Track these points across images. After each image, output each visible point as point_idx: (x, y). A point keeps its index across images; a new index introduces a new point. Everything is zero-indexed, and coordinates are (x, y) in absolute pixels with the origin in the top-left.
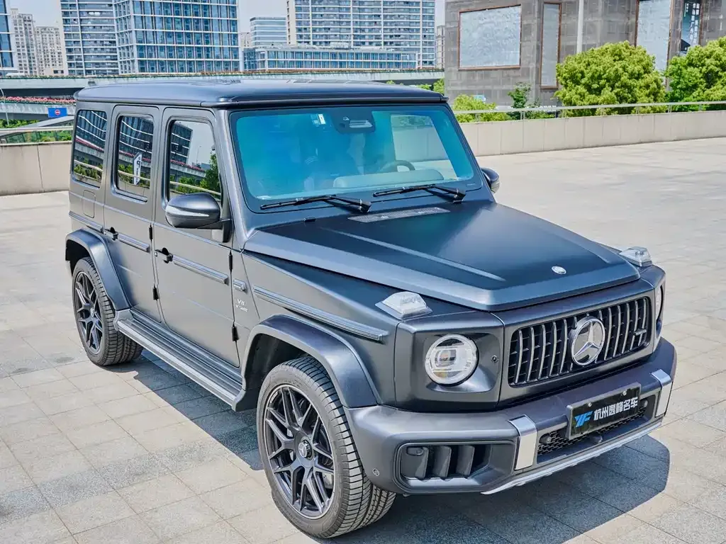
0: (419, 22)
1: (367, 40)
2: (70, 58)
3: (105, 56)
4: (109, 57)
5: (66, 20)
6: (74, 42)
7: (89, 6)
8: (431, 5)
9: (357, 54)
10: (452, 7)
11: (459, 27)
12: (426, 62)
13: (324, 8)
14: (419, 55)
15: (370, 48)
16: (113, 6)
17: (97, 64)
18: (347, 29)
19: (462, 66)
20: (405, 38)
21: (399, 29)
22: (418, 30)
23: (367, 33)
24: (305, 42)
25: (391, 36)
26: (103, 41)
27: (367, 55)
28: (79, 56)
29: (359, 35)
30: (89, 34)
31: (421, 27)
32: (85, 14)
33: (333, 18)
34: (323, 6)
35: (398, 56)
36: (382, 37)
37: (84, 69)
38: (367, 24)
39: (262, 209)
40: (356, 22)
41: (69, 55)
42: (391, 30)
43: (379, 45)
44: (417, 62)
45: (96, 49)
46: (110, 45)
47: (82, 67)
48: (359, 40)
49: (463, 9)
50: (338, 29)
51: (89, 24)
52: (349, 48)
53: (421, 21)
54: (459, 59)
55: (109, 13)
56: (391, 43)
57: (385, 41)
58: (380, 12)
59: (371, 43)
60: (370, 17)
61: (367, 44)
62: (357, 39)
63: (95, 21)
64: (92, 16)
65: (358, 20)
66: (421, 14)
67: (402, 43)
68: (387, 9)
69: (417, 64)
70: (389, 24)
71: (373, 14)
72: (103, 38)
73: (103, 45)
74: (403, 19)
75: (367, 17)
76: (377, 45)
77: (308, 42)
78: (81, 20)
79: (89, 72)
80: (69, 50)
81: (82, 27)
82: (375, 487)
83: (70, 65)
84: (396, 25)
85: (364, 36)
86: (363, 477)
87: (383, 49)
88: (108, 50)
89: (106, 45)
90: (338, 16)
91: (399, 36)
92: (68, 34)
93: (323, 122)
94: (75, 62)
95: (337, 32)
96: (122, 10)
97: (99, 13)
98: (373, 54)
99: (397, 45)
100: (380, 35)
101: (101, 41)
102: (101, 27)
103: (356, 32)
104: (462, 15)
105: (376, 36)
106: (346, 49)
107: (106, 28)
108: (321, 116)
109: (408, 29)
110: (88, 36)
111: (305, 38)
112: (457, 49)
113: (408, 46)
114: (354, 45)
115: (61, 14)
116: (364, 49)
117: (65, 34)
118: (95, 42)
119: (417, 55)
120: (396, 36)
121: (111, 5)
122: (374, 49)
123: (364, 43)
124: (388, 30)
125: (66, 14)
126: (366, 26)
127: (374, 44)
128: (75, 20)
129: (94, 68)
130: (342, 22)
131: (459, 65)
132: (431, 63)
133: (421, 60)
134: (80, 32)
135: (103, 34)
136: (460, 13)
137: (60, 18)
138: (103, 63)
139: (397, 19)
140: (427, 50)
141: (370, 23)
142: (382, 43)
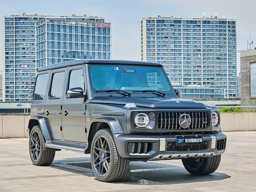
0: (226, 70)
1: (192, 81)
2: (7, 92)
3: (28, 91)
4: (31, 91)
5: (7, 70)
6: (11, 82)
7: (22, 62)
8: (234, 59)
9: (185, 90)
10: (245, 60)
11: (250, 71)
12: (231, 95)
13: (165, 62)
14: (226, 91)
15: (194, 86)
16: (36, 61)
17: (23, 95)
18: (179, 74)
19: (252, 96)
20: (217, 80)
21: (213, 74)
22: (225, 75)
23: (192, 77)
24: (152, 82)
25: (208, 79)
26: (28, 82)
27: (192, 90)
28: (12, 91)
29: (187, 78)
30: (20, 78)
31: (228, 73)
32: (19, 66)
33: (170, 68)
34: (164, 61)
35: (213, 91)
36: (202, 79)
37: (14, 98)
38: (192, 71)
39: (96, 92)
40: (186, 70)
41: (6, 90)
42: (208, 75)
43: (200, 84)
44: (225, 95)
45: (23, 87)
46: (31, 84)
47: (14, 97)
48: (187, 81)
49: (252, 61)
50: (174, 75)
51: (21, 72)
52: (181, 86)
53: (228, 69)
54: (250, 91)
55: (33, 66)
56: (208, 83)
57: (204, 81)
58: (201, 64)
59: (195, 83)
60: (194, 67)
61: (192, 83)
62: (186, 80)
63: (24, 70)
64: (22, 67)
65: (187, 69)
66: (227, 65)
67: (215, 83)
68: (205, 62)
69: (225, 96)
70: (206, 71)
71: (196, 65)
72: (28, 80)
73: (27, 85)
74: (216, 68)
75: (192, 67)
76: (199, 84)
77: (154, 83)
78: (16, 70)
79: (17, 100)
80: (7, 87)
81: (16, 74)
82: (122, 159)
83: (7, 96)
84: (211, 72)
85: (190, 79)
86: (118, 156)
87: (203, 87)
88: (31, 87)
89: (29, 84)
90: (174, 66)
91: (213, 78)
92: (8, 78)
93: (118, 69)
94: (10, 94)
95: (173, 76)
96: (41, 64)
97: (27, 66)
98: (196, 90)
99: (212, 84)
100: (201, 78)
101: (26, 82)
102: (27, 74)
103: (185, 76)
104: (251, 65)
105: (198, 78)
106: (179, 86)
107: (30, 74)
108: (117, 68)
109: (219, 74)
110: (19, 79)
111: (152, 80)
112: (248, 85)
113: (219, 85)
114: (184, 84)
115: (5, 66)
116: (190, 86)
117: (6, 78)
118: (23, 82)
119: (225, 90)
120: (211, 78)
121: (34, 61)
122: (198, 86)
123: (190, 83)
124: (206, 75)
125: (7, 66)
126: (192, 73)
127: (197, 83)
128: (12, 70)
129: (21, 98)
130: (177, 70)
131: (250, 95)
132: (234, 95)
133: (228, 93)
134: (14, 77)
135: (28, 78)
136: (250, 63)
137: (4, 68)
138: (27, 95)
139: (212, 68)
140: (232, 87)
141: (194, 71)
142: (202, 83)
